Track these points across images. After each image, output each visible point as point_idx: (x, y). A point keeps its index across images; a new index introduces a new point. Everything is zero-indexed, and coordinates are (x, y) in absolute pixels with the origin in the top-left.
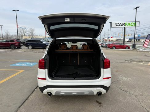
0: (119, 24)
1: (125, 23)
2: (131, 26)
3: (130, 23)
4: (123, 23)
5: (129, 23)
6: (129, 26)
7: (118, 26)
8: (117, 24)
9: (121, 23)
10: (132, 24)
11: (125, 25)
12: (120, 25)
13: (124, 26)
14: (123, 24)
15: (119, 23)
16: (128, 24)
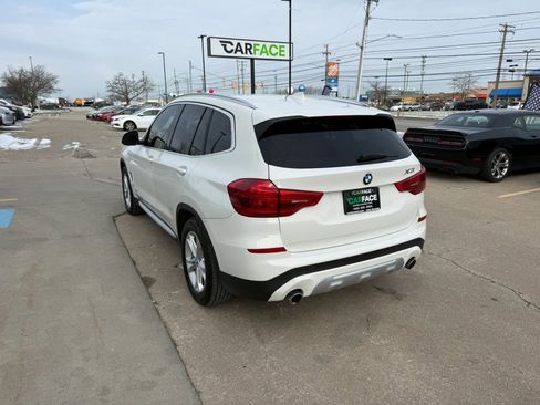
0: (234, 48)
1: (252, 43)
2: (270, 57)
3: (268, 45)
4: (246, 44)
5: (264, 46)
6: (264, 56)
7: (232, 54)
8: (229, 47)
9: (239, 44)
10: (274, 50)
11: (252, 50)
12: (237, 50)
13: (249, 55)
14: (246, 49)
15: (235, 43)
16: (260, 48)
